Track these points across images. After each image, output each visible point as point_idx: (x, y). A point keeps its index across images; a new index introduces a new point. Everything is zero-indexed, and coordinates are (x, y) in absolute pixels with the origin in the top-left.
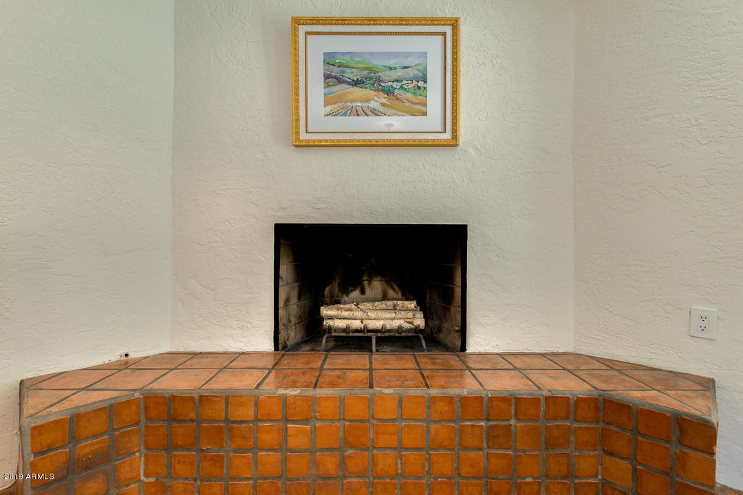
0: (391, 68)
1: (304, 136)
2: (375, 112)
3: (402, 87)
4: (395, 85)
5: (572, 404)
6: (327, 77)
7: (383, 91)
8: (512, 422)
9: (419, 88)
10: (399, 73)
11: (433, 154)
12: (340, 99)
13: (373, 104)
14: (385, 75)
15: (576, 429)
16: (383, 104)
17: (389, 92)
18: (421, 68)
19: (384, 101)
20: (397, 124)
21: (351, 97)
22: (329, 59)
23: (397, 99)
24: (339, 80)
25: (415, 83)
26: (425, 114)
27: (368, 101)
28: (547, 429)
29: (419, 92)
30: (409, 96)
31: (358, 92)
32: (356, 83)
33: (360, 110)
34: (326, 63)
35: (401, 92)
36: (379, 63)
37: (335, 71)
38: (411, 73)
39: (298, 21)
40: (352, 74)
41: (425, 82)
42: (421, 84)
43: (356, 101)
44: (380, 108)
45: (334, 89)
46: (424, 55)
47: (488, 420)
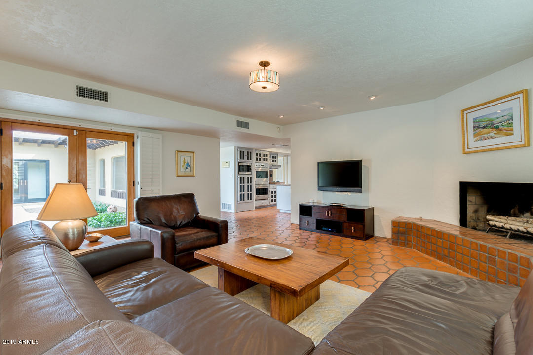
0: (497, 118)
1: (467, 150)
2: (492, 137)
3: (502, 125)
4: (500, 124)
5: (519, 259)
6: (474, 127)
7: (495, 128)
8: (497, 258)
9: (510, 123)
10: (501, 119)
11: (519, 151)
12: (479, 134)
13: (491, 134)
14: (494, 122)
15: (520, 268)
16: (495, 133)
17: (497, 128)
18: (510, 115)
19: (495, 132)
20: (501, 140)
21: (482, 133)
22: (475, 121)
23: (501, 130)
24: (478, 127)
25: (508, 122)
26: (513, 134)
27: (489, 133)
28: (509, 264)
29: (510, 125)
30: (505, 128)
31: (485, 130)
32: (484, 127)
33: (486, 137)
34: (474, 122)
35: (502, 127)
36: (492, 117)
37: (477, 124)
38: (506, 118)
39: (463, 111)
40: (483, 124)
41: (512, 120)
42: (510, 122)
43: (485, 134)
44: (493, 135)
45: (477, 131)
46: (511, 109)
47: (488, 254)
